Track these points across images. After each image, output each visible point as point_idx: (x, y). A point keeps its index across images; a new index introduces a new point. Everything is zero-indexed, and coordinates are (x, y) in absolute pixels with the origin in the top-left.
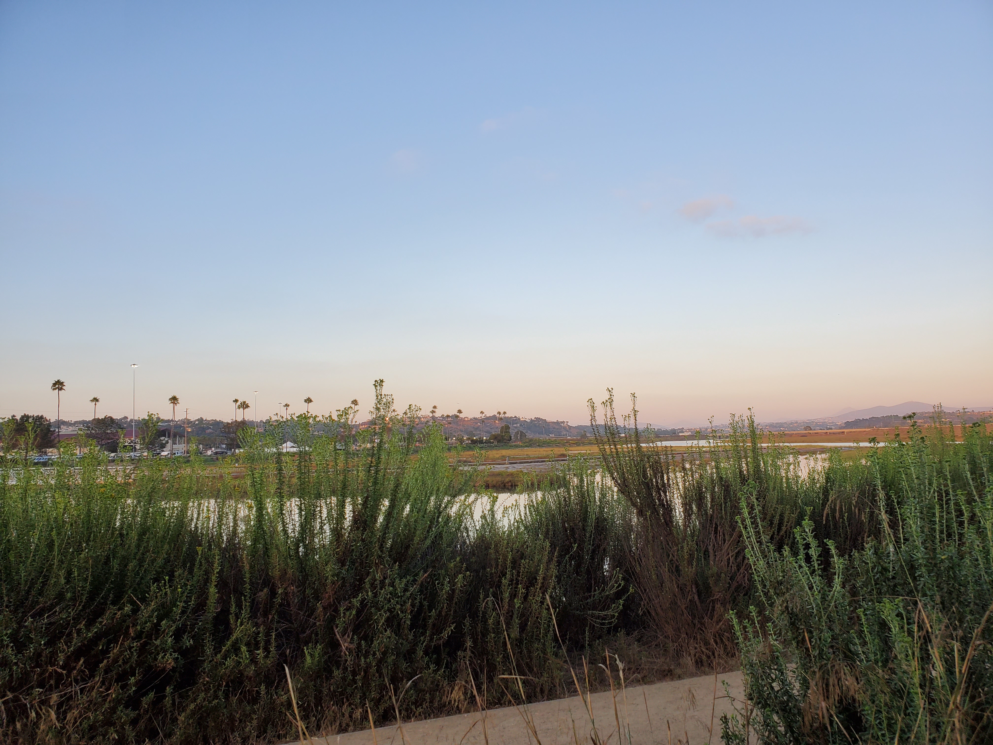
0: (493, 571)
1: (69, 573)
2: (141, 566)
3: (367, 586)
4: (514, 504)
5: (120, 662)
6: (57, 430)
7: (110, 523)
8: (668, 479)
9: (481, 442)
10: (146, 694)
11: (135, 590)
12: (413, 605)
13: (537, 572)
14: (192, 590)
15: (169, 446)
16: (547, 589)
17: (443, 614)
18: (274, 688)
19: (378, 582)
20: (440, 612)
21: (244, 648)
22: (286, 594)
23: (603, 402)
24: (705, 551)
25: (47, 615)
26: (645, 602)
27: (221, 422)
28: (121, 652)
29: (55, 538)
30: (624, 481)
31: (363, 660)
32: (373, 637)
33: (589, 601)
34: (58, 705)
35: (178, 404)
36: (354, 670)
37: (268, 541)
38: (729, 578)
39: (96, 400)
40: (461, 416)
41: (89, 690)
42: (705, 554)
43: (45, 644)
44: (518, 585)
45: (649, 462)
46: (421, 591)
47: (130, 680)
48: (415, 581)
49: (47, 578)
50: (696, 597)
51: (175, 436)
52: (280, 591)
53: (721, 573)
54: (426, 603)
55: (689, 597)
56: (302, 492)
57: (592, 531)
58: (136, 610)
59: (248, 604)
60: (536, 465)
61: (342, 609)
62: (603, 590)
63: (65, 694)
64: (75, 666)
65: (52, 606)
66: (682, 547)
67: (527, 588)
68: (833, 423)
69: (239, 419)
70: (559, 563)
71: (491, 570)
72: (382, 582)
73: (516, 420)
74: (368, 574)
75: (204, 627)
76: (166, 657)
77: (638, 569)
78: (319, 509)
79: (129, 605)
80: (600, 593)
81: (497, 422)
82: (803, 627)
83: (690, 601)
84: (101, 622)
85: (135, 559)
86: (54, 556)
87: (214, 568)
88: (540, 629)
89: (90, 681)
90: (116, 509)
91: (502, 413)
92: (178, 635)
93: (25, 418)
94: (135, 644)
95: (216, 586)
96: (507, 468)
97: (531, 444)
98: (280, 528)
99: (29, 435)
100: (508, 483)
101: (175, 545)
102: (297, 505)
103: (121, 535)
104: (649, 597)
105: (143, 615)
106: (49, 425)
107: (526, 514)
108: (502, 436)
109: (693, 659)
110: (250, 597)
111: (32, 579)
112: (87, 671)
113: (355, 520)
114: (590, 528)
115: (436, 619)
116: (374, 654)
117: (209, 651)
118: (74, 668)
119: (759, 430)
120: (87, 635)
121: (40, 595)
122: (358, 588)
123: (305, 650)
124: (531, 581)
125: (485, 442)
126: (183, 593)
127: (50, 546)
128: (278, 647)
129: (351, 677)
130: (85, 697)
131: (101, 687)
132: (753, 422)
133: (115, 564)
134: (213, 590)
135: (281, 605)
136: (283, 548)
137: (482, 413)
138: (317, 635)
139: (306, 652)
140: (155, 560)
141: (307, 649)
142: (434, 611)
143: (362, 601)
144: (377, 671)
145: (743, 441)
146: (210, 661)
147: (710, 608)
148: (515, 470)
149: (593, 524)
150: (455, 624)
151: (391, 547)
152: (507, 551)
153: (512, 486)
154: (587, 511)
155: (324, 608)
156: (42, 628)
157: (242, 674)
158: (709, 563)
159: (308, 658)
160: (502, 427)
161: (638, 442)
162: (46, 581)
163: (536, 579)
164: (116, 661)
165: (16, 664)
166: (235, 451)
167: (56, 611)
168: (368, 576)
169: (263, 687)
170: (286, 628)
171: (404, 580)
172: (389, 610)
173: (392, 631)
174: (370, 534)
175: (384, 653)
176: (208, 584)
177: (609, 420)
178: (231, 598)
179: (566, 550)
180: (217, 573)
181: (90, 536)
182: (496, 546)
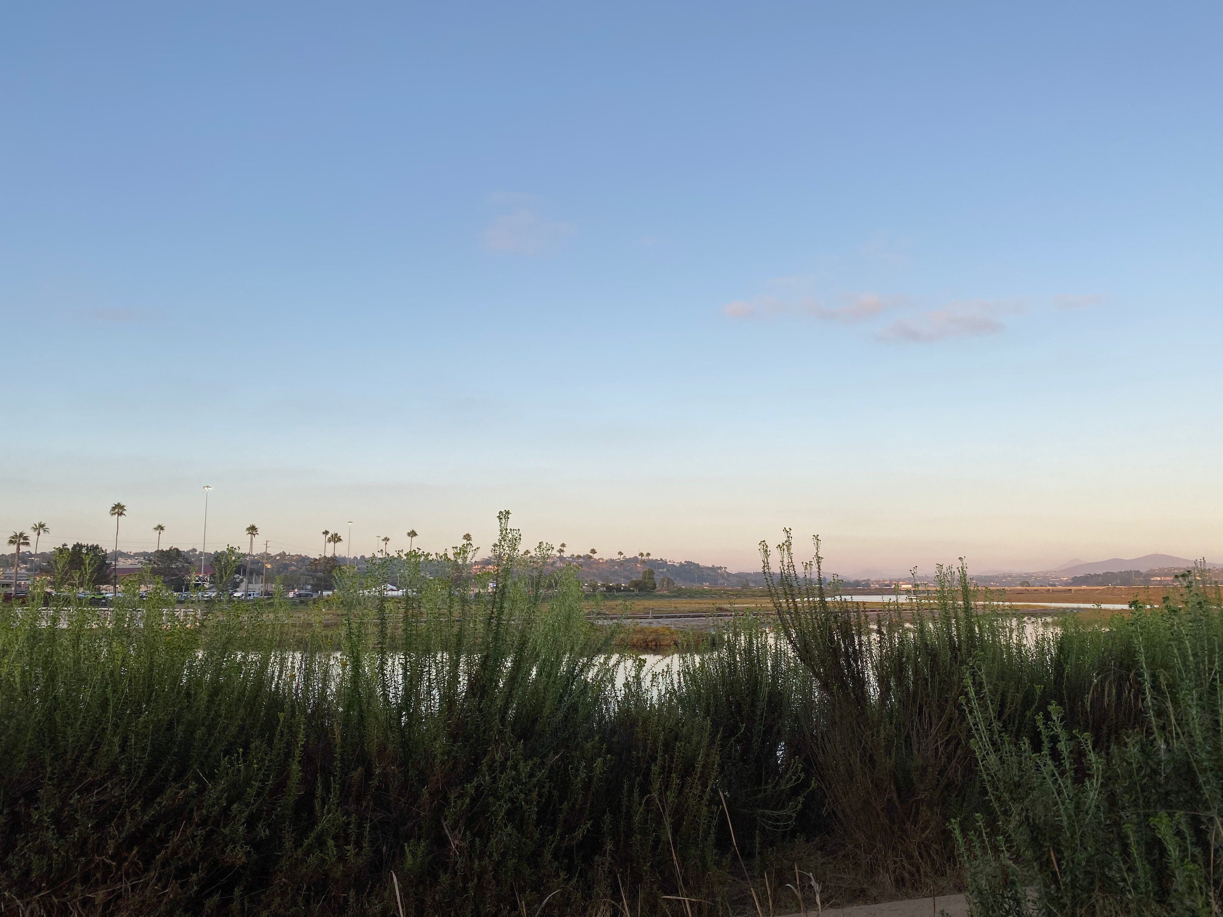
0: (640, 755)
1: (125, 740)
2: (210, 734)
3: (485, 768)
4: (666, 670)
5: (181, 855)
6: (114, 563)
7: (176, 679)
8: (860, 645)
9: (618, 589)
10: (210, 895)
11: (202, 764)
12: (540, 795)
13: (695, 758)
14: (270, 766)
15: (243, 585)
16: (707, 779)
17: (577, 807)
18: (365, 894)
19: (498, 764)
20: (574, 805)
21: (331, 843)
22: (385, 775)
23: (779, 545)
24: (906, 737)
25: (96, 791)
26: (830, 800)
27: (306, 558)
28: (183, 842)
29: (110, 696)
30: (805, 645)
31: (477, 863)
32: (489, 834)
33: (759, 796)
34: (104, 904)
35: (256, 536)
36: (465, 875)
37: (364, 707)
38: (937, 773)
39: (161, 528)
40: (596, 556)
41: (142, 888)
42: (906, 741)
43: (92, 827)
44: (671, 773)
45: (836, 622)
46: (550, 778)
47: (192, 876)
48: (543, 763)
49: (98, 745)
50: (895, 795)
51: (251, 574)
52: (378, 771)
53: (928, 766)
54: (555, 792)
55: (887, 796)
56: (407, 647)
57: (764, 708)
58: (202, 789)
59: (337, 786)
60: (686, 621)
61: (452, 797)
62: (777, 784)
63: (114, 891)
64: (127, 857)
65: (104, 780)
66: (878, 732)
67: (683, 778)
68: (1056, 578)
69: (329, 555)
70: (722, 746)
71: (638, 753)
72: (503, 765)
73: (662, 564)
74: (485, 753)
75: (283, 814)
76: (236, 849)
77: (821, 758)
78: (427, 669)
79: (194, 783)
80: (774, 787)
81: (638, 565)
82: (1048, 844)
83: (888, 800)
84: (160, 803)
85: (203, 725)
86: (108, 718)
87: (299, 739)
88: (699, 830)
89: (144, 876)
90: (183, 664)
91: (645, 554)
92: (251, 823)
93: (78, 547)
94: (199, 832)
95: (299, 762)
96: (651, 623)
97: (679, 594)
98: (379, 691)
99: (85, 569)
100: (651, 641)
101: (252, 710)
102: (401, 664)
103: (188, 695)
104: (835, 795)
105: (210, 796)
106: (105, 556)
107: (680, 682)
108: (645, 583)
109: (892, 877)
110: (340, 778)
111: (81, 745)
112: (140, 863)
113: (471, 685)
114: (762, 705)
115: (568, 814)
116: (491, 856)
117: (288, 844)
118: (125, 859)
119: (973, 585)
120: (142, 818)
121: (89, 767)
122: (473, 770)
123: (406, 848)
124: (688, 769)
125: (623, 591)
126: (259, 769)
127: (104, 705)
128: (372, 843)
129: (461, 885)
130: (137, 897)
131: (156, 885)
132: (965, 575)
133: (180, 730)
134: (295, 766)
135: (378, 788)
136: (383, 718)
137: (620, 553)
138: (420, 828)
139: (407, 851)
140: (228, 726)
141: (408, 846)
142: (566, 803)
143: (477, 788)
144: (494, 878)
145: (953, 599)
146: (289, 858)
147: (914, 810)
148: (661, 626)
149: (766, 699)
150: (592, 821)
151: (514, 721)
152: (658, 730)
153: (656, 645)
154: (756, 681)
155: (431, 794)
156: (90, 807)
157: (327, 876)
158: (912, 753)
159: (409, 857)
160: (645, 572)
161: (822, 595)
162: (96, 749)
163: (694, 767)
164: (175, 853)
165: (57, 851)
166: (322, 593)
167: (107, 787)
168: (485, 755)
169: (352, 893)
170: (382, 818)
171: (530, 763)
172: (511, 800)
173: (514, 827)
174: (489, 703)
175: (503, 855)
176: (290, 760)
177: (786, 568)
178: (317, 777)
179: (732, 731)
180: (302, 745)
181: (151, 694)
182: (644, 723)
